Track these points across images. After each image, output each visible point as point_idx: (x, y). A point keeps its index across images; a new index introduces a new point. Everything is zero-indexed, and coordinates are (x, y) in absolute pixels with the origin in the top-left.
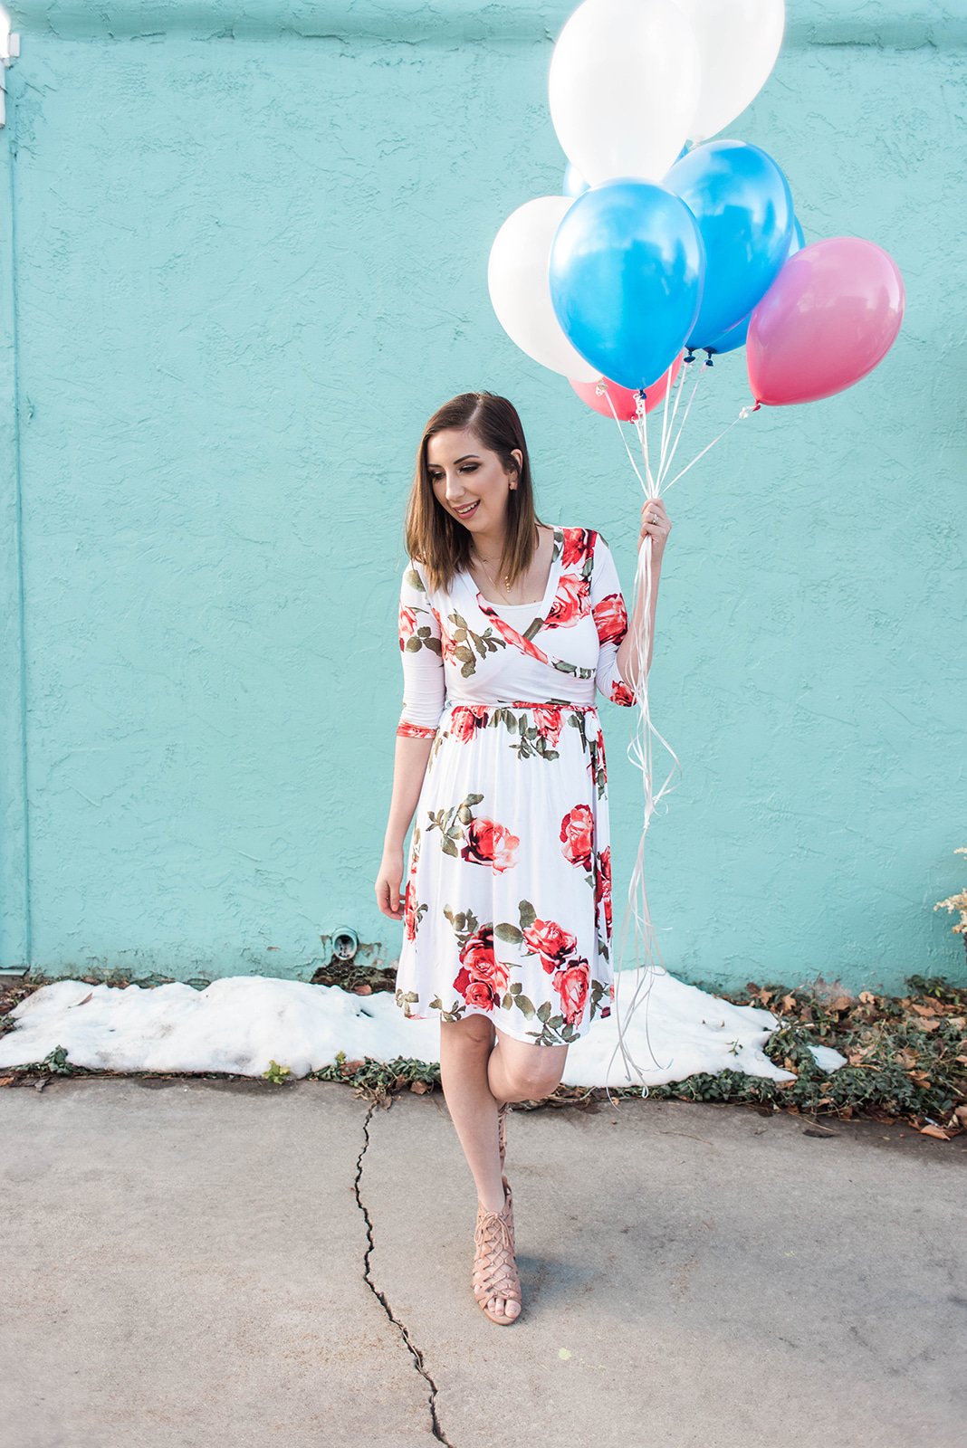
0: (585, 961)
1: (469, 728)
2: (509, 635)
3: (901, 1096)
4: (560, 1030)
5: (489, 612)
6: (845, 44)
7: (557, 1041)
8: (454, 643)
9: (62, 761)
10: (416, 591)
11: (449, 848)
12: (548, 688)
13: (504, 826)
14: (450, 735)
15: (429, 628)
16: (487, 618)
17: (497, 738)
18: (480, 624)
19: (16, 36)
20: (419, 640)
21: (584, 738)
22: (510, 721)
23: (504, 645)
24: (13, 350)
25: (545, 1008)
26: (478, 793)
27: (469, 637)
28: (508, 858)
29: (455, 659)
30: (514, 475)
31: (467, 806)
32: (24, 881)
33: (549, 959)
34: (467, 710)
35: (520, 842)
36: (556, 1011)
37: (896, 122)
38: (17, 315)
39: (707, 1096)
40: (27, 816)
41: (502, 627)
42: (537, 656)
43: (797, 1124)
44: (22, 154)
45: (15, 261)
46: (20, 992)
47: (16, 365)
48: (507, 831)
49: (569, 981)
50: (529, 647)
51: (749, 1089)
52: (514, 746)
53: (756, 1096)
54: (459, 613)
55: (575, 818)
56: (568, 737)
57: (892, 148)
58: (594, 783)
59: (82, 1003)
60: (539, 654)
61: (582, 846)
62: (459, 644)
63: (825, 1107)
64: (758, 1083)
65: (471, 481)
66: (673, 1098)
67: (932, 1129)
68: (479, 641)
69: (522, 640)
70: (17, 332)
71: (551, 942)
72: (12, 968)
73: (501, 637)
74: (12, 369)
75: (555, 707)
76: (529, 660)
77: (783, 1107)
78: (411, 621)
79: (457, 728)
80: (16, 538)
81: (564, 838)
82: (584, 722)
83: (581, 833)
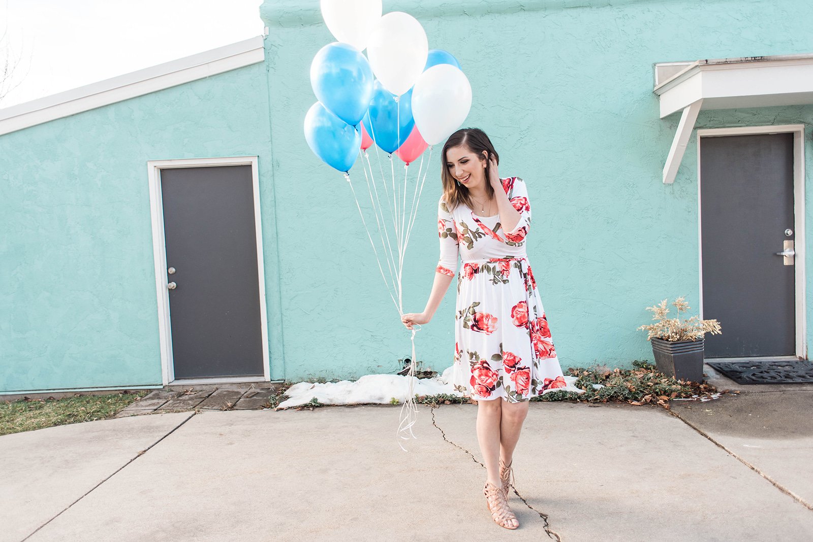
0: (529, 368)
1: (472, 274)
2: (487, 231)
3: (624, 394)
4: (515, 397)
5: (477, 221)
6: (577, 7)
7: (513, 401)
8: (463, 235)
9: (294, 297)
10: (446, 213)
11: (465, 326)
12: (504, 252)
13: (490, 314)
14: (464, 277)
15: (451, 229)
16: (476, 223)
17: (483, 278)
18: (474, 226)
19: (267, 28)
20: (447, 234)
21: (521, 271)
22: (488, 269)
23: (485, 235)
24: (270, 142)
25: (509, 387)
26: (477, 302)
27: (469, 232)
28: (493, 327)
29: (464, 242)
30: (484, 161)
31: (473, 307)
32: (282, 346)
33: (508, 368)
34: (470, 266)
35: (498, 320)
36: (513, 389)
37: (599, 34)
38: (271, 129)
39: (553, 399)
40: (282, 319)
41: (483, 227)
42: (499, 239)
43: (586, 405)
44: (271, 70)
45: (270, 109)
46: (283, 388)
47: (272, 148)
48: (492, 316)
49: (518, 376)
50: (496, 236)
51: (568, 396)
52: (491, 280)
53: (571, 398)
54: (464, 222)
55: (519, 307)
56: (514, 272)
57: (598, 43)
58: (527, 291)
59: (312, 388)
60: (500, 239)
61: (524, 319)
62: (465, 236)
63: (597, 399)
64: (571, 393)
65: (466, 167)
66: (541, 401)
67: (635, 403)
68: (473, 233)
69: (492, 233)
70: (271, 135)
71: (509, 361)
72: (278, 380)
73: (483, 232)
74: (270, 150)
75: (507, 259)
76: (495, 241)
77: (582, 401)
78: (443, 225)
79: (467, 275)
80: (274, 212)
81: (513, 316)
82: (521, 265)
83: (523, 313)
